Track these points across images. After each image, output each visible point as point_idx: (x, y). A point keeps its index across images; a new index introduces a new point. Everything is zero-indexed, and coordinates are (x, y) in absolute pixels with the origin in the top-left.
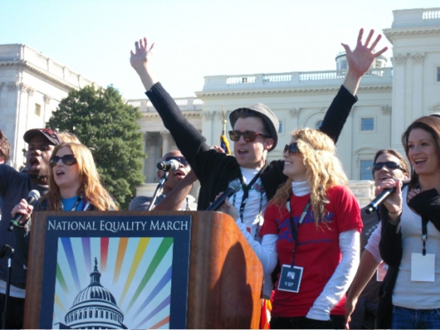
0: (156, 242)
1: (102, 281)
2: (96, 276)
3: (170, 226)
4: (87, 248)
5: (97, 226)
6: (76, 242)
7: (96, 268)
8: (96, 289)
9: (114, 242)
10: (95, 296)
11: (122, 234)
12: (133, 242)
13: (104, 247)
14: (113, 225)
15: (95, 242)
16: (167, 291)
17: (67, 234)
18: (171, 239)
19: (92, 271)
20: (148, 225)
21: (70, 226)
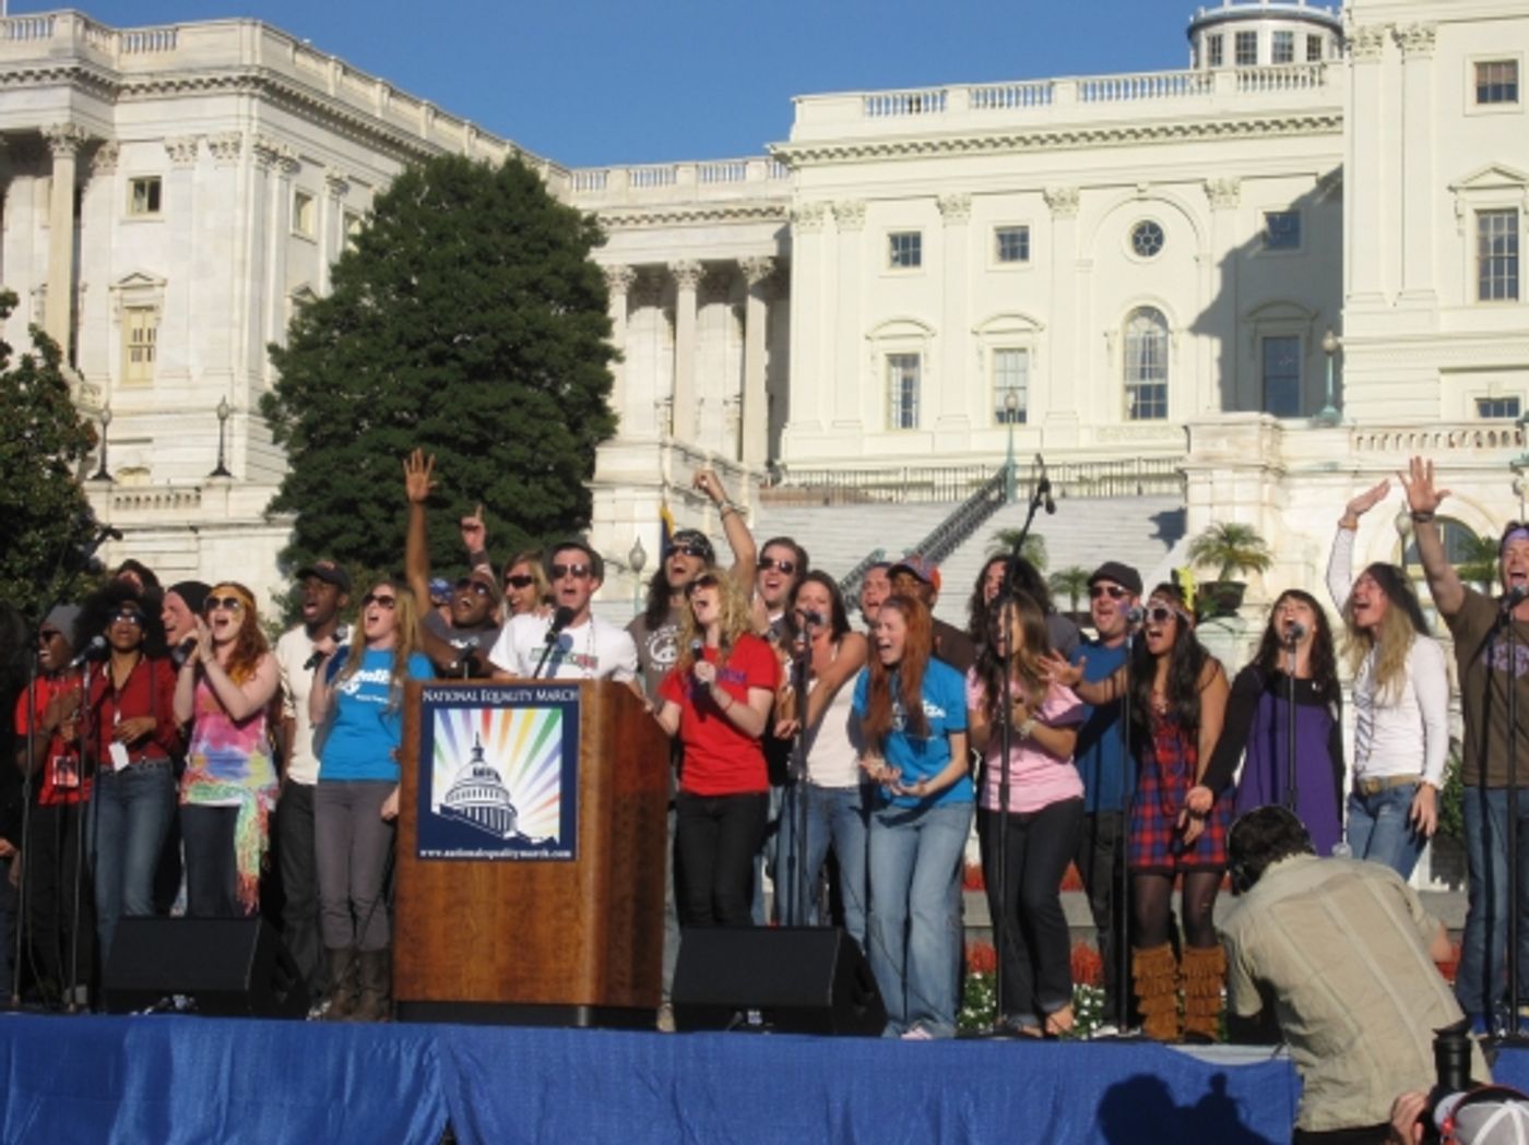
0: (542, 714)
1: (486, 756)
2: (479, 751)
3: (556, 696)
4: (467, 719)
5: (479, 696)
6: (456, 715)
7: (477, 743)
8: (479, 765)
9: (497, 714)
10: (478, 773)
11: (506, 705)
12: (519, 714)
13: (487, 720)
14: (495, 695)
15: (477, 714)
16: (556, 766)
17: (445, 706)
18: (559, 712)
19: (474, 745)
20: (534, 696)
21: (448, 697)
